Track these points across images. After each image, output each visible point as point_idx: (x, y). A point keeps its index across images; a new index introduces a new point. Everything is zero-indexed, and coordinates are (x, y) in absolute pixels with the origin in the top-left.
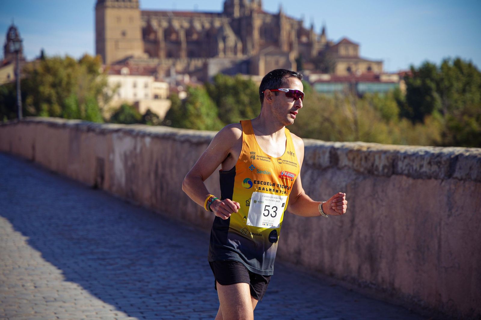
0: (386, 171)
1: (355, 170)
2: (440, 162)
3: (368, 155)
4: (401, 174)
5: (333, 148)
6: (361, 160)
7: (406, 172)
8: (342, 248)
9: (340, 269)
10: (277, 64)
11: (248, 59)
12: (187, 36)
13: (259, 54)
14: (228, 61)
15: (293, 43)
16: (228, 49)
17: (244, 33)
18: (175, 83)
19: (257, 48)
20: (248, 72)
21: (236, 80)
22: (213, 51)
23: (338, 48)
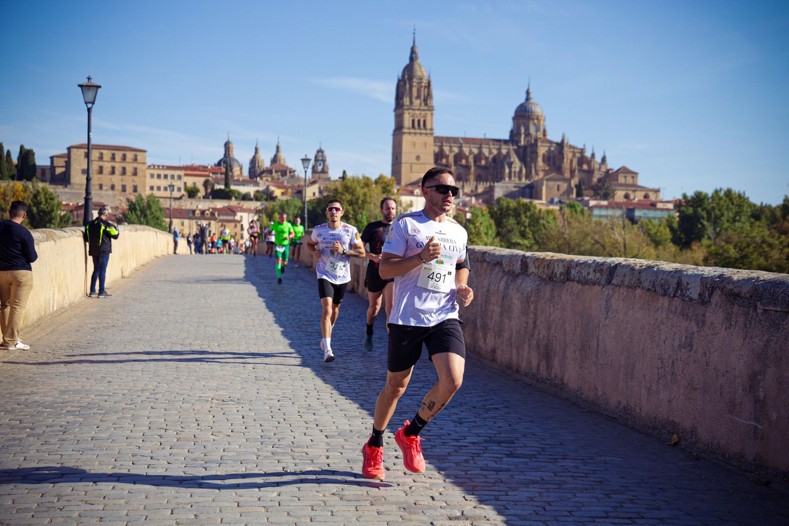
0: (562, 277)
1: (539, 276)
2: (602, 270)
3: (550, 263)
4: (573, 280)
5: (524, 256)
6: (544, 267)
7: (577, 279)
8: (526, 347)
9: (524, 365)
10: (558, 189)
11: (531, 184)
12: (475, 161)
13: (542, 180)
14: (513, 185)
15: (575, 171)
16: (513, 174)
17: (528, 159)
18: (461, 204)
19: (541, 174)
20: (531, 196)
21: (519, 203)
22: (499, 176)
23: (618, 176)
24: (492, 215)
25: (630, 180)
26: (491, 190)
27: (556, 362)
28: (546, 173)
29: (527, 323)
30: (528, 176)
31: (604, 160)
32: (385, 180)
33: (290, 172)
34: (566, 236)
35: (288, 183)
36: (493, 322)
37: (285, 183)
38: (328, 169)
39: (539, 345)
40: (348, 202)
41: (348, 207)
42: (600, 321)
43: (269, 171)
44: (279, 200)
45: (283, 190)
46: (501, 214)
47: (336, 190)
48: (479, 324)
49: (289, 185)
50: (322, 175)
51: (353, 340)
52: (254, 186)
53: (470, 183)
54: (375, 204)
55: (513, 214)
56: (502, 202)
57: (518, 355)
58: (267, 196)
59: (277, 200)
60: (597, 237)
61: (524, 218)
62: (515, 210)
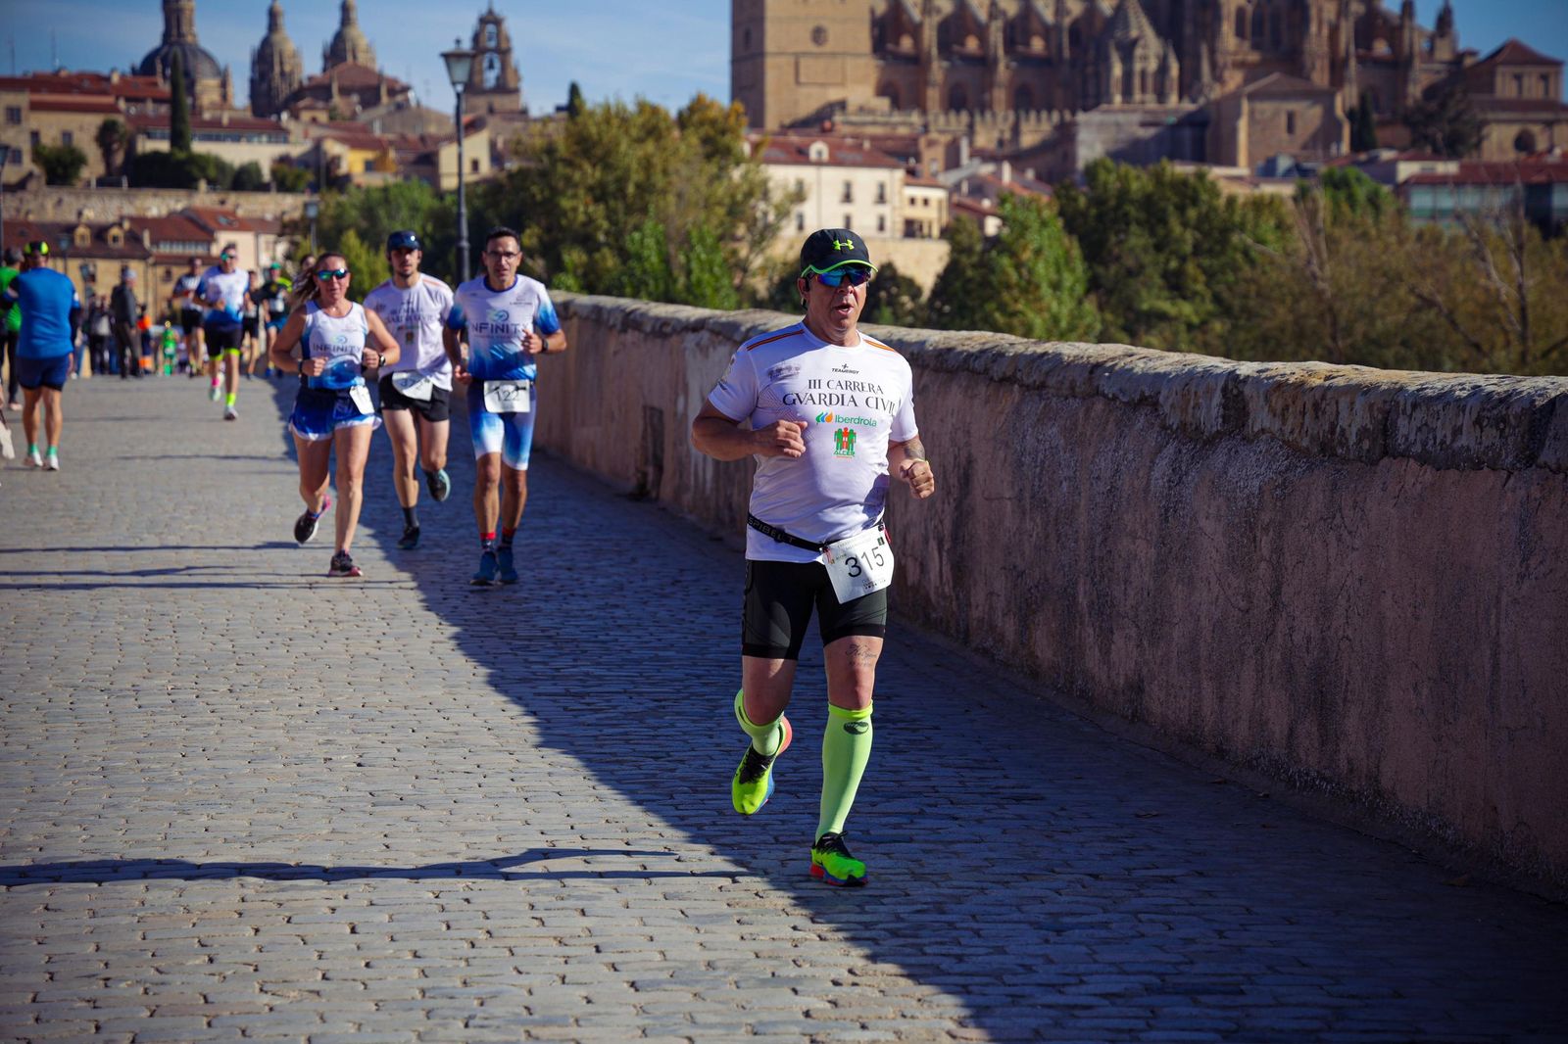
0: (1366, 445)
1: (1286, 443)
2: (1504, 420)
3: (1324, 397)
5: (1232, 375)
6: (1303, 414)
8: (1248, 675)
9: (1242, 732)
10: (1290, 128)
11: (1200, 111)
12: (1010, 43)
13: (1235, 97)
14: (1136, 118)
15: (1345, 62)
16: (1137, 82)
17: (1188, 30)
18: (965, 188)
19: (1234, 79)
20: (1200, 156)
21: (1158, 178)
22: (1091, 90)
23: (1492, 74)
24: (1072, 222)
25: (1533, 89)
26: (1065, 135)
27: (1352, 723)
28: (1252, 72)
29: (1248, 596)
30: (1188, 86)
31: (1444, 21)
32: (712, 114)
33: (392, 92)
34: (1321, 285)
35: (384, 129)
36: (1131, 593)
37: (377, 132)
38: (518, 79)
39: (1292, 666)
40: (590, 189)
41: (591, 209)
42: (1500, 588)
43: (319, 91)
44: (359, 187)
45: (370, 155)
46: (1100, 217)
47: (550, 150)
48: (1083, 600)
49: (390, 136)
50: (501, 102)
51: (668, 659)
52: (270, 142)
53: (994, 115)
54: (680, 196)
55: (1142, 216)
56: (1102, 176)
57: (1221, 699)
58: (317, 173)
59: (352, 188)
60: (1427, 287)
61: (1177, 229)
62: (1148, 203)
